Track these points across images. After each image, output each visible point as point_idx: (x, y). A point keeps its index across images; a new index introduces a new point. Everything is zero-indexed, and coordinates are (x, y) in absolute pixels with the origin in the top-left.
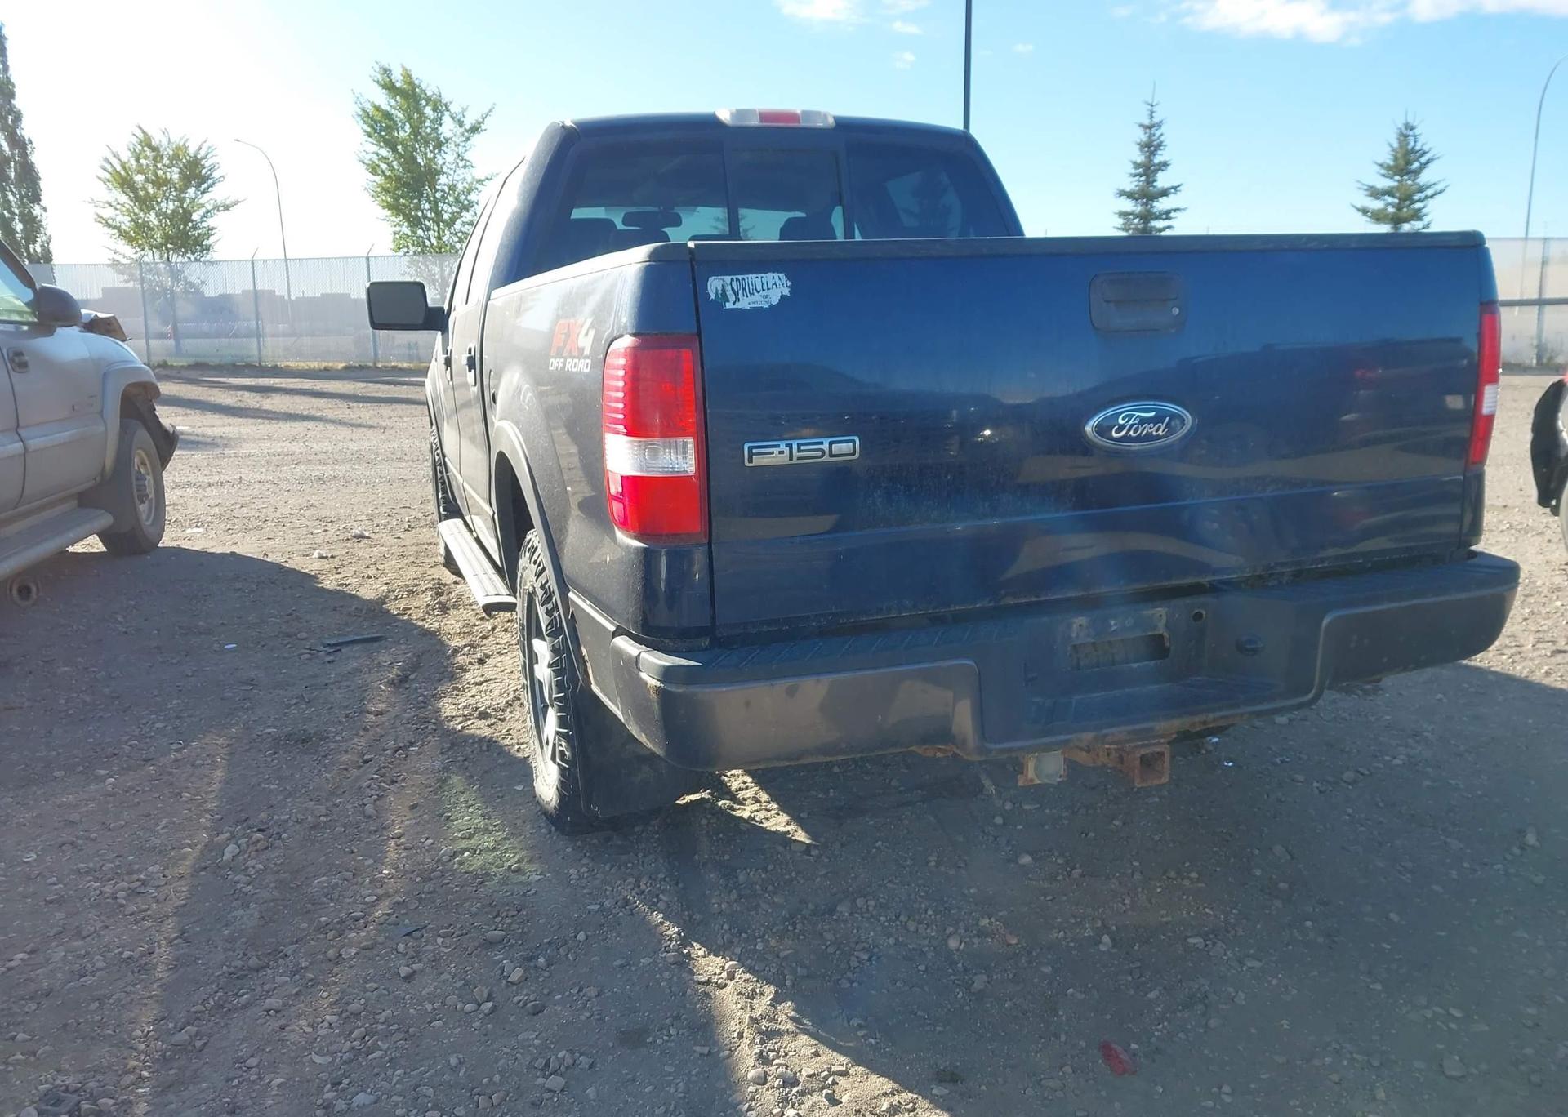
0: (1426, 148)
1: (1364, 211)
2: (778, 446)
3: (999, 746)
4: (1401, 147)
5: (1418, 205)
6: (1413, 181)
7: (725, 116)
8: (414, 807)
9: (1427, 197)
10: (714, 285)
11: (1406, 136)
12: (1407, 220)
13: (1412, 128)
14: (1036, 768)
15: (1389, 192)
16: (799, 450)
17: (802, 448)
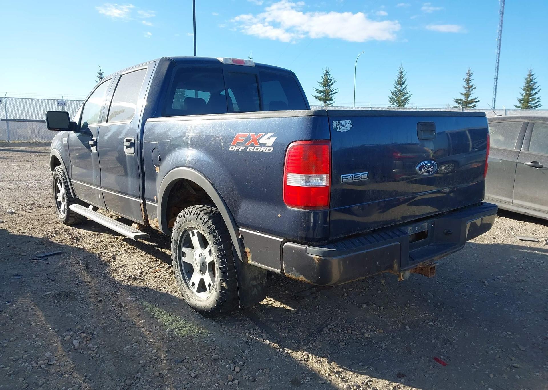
0: (332, 78)
1: (316, 97)
2: (349, 176)
3: (403, 269)
4: (325, 78)
5: (331, 96)
6: (329, 88)
7: (221, 59)
8: (138, 316)
9: (333, 94)
10: (334, 123)
11: (326, 75)
12: (328, 101)
13: (328, 72)
14: (403, 275)
15: (322, 92)
16: (355, 177)
17: (355, 176)
